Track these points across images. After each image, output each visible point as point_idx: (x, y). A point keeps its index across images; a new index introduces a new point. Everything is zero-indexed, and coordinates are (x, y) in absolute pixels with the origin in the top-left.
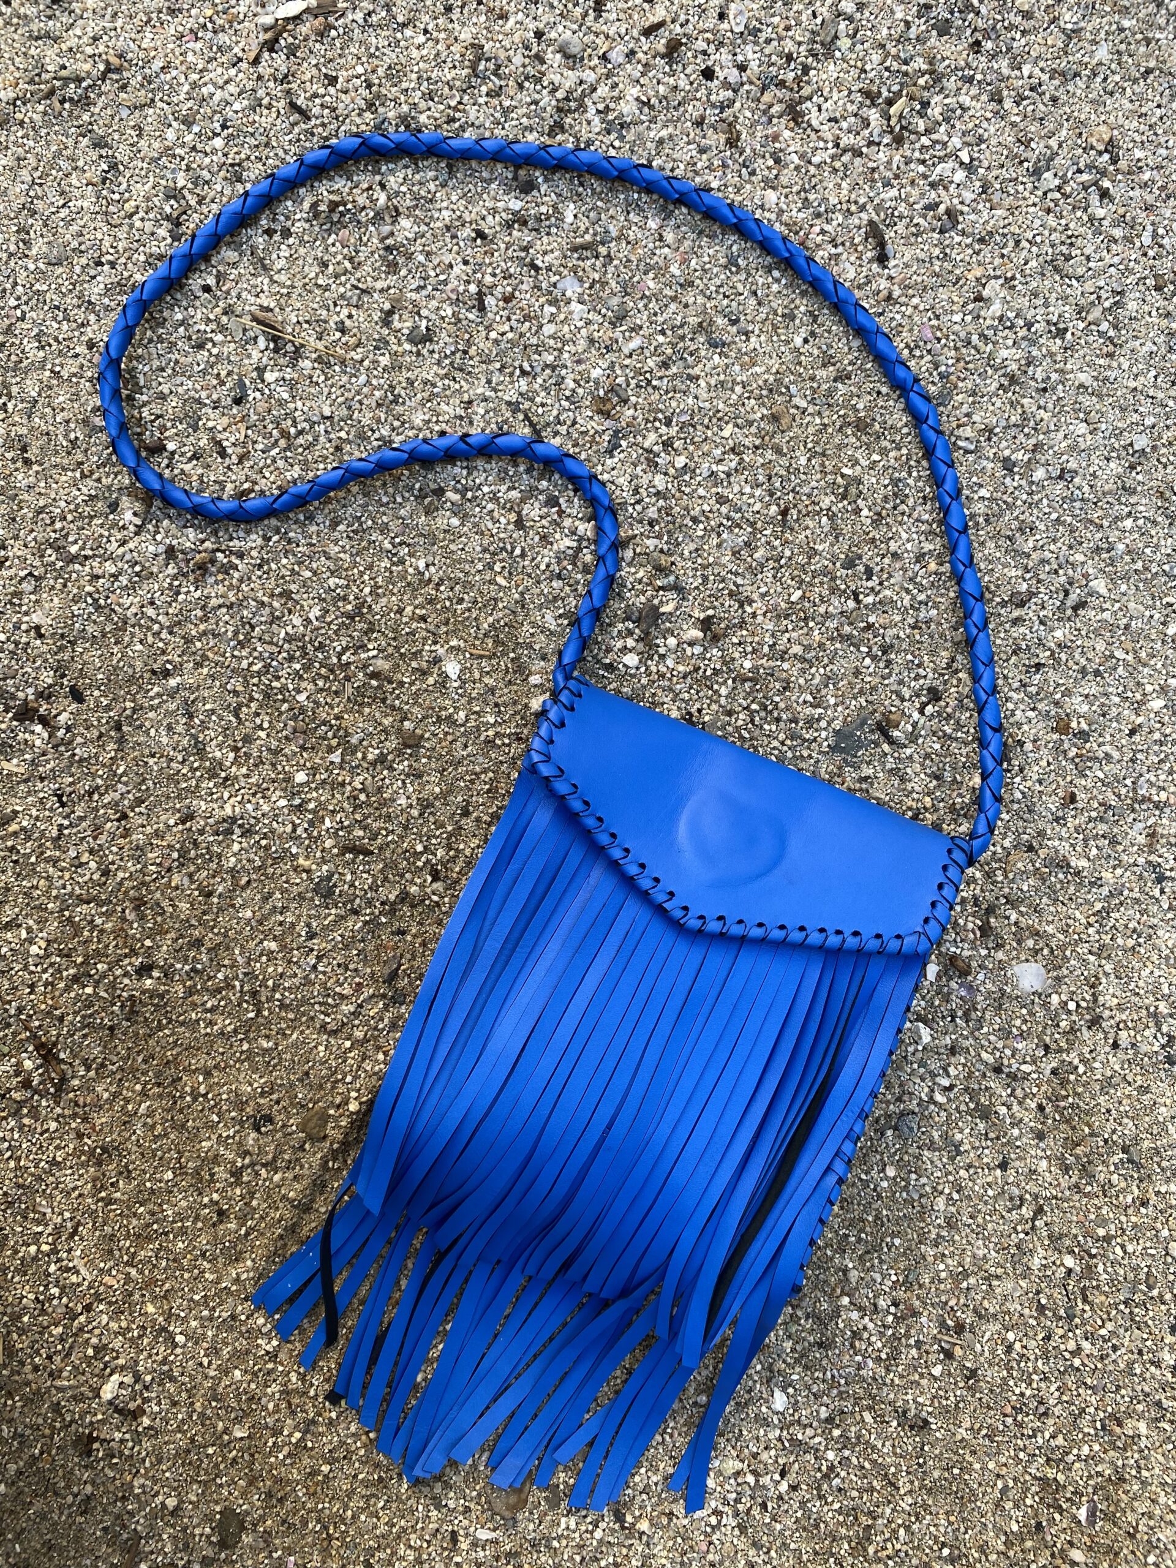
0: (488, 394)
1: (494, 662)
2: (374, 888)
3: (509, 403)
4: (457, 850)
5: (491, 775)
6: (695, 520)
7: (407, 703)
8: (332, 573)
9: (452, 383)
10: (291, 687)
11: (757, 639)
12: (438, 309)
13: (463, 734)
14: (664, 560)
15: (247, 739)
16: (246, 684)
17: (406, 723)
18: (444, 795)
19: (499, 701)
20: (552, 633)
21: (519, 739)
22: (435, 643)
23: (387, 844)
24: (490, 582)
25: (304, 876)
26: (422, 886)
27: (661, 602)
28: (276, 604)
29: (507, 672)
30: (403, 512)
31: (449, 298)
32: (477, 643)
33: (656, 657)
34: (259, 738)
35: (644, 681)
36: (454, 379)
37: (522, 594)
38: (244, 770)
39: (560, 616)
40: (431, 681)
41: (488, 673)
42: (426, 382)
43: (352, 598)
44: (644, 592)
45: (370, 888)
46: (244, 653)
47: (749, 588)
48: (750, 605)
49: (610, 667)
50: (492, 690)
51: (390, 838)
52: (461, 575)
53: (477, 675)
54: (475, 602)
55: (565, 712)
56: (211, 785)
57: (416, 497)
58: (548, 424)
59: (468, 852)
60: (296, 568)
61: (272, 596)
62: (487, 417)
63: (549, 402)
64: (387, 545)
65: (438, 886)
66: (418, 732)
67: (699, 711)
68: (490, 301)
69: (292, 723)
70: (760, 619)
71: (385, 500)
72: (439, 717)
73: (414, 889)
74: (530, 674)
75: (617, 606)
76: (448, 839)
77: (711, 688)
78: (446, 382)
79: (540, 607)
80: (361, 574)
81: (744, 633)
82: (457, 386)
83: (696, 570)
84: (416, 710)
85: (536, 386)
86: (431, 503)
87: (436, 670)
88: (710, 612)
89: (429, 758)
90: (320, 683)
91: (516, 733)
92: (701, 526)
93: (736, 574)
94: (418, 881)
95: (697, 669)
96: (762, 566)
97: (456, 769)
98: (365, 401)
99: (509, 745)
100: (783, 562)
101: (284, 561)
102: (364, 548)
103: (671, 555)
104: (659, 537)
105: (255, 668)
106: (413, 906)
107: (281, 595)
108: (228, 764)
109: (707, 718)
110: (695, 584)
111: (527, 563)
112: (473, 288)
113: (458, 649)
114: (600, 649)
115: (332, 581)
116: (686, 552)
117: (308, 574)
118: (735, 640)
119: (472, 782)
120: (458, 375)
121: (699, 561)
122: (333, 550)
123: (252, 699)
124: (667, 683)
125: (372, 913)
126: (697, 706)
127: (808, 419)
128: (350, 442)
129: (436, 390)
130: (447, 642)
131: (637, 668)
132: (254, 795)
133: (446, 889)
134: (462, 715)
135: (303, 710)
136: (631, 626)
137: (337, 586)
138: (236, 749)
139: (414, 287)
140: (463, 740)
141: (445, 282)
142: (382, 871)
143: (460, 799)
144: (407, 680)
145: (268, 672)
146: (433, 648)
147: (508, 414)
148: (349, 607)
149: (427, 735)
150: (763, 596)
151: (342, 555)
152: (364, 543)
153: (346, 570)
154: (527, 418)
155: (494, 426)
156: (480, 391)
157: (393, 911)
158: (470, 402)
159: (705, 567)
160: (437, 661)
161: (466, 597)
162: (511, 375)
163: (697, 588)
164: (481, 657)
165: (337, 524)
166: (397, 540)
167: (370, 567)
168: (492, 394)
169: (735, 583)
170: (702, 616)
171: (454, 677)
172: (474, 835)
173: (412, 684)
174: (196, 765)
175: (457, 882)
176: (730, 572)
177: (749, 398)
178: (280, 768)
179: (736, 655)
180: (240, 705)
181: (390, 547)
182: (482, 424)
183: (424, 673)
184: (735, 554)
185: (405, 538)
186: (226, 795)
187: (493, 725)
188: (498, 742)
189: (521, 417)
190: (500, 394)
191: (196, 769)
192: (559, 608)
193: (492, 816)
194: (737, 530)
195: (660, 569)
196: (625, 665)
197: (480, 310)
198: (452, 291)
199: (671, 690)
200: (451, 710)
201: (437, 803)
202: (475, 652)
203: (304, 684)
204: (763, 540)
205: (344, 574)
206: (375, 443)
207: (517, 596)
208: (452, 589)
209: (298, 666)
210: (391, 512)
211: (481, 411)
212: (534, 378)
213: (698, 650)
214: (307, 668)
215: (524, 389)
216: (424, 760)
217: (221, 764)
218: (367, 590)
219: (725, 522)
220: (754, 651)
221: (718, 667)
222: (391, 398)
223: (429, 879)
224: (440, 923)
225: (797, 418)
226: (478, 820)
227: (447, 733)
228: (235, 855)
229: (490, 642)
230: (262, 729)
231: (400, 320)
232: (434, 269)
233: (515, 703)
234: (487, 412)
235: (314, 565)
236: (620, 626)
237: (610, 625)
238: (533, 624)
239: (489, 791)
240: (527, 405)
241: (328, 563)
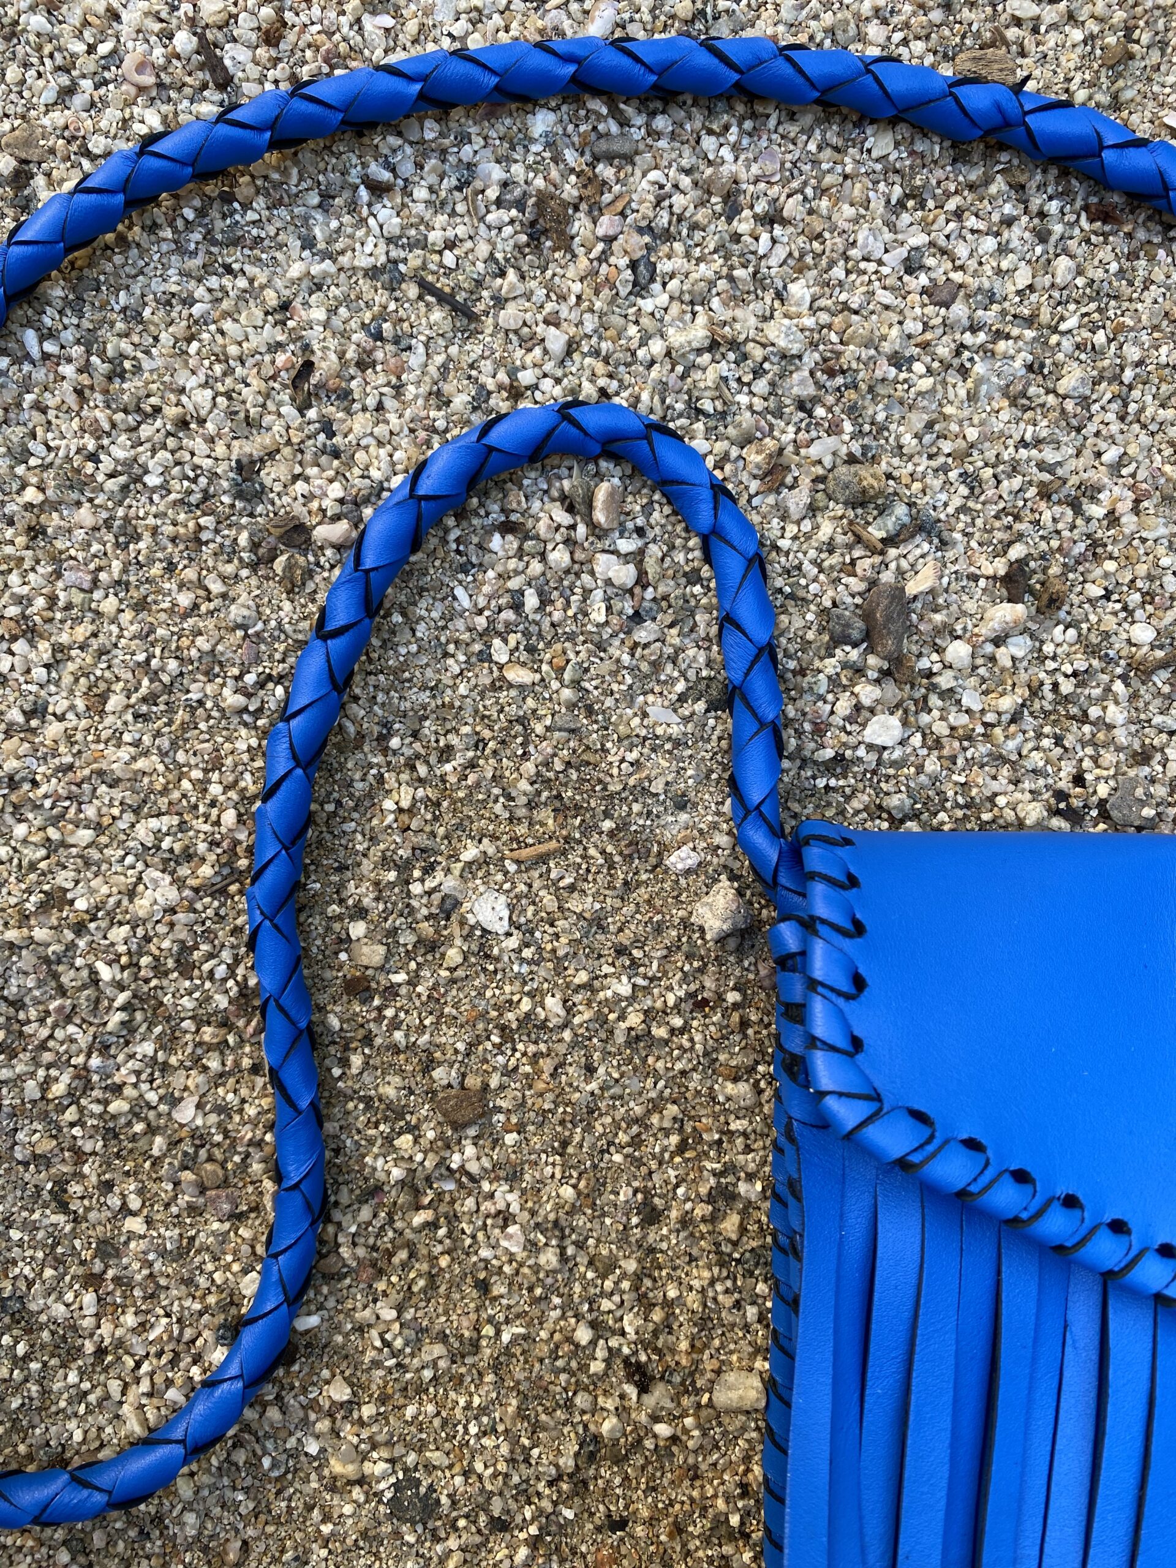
0: (316, 269)
1: (574, 858)
2: (520, 1458)
3: (372, 273)
4: (668, 1304)
5: (672, 1110)
6: (897, 360)
7: (422, 1029)
8: (136, 811)
9: (227, 281)
10: (152, 1097)
11: (1142, 569)
12: (125, 123)
13: (574, 1045)
14: (869, 477)
15: (108, 1249)
16: (55, 1131)
17: (438, 1073)
18: (588, 1199)
19: (625, 938)
20: (677, 743)
21: (701, 1005)
22: (429, 870)
23: (507, 1351)
24: (494, 687)
25: (357, 1493)
26: (622, 1411)
27: (900, 573)
28: (40, 934)
29: (611, 866)
30: (236, 612)
31: (141, 89)
32: (521, 830)
33: (934, 701)
34: (131, 1236)
35: (932, 765)
36: (228, 269)
37: (576, 684)
38: (130, 1320)
39: (682, 698)
40: (453, 955)
41: (572, 888)
42: (167, 302)
43: (202, 847)
44: (850, 568)
45: (511, 1461)
46: (20, 1068)
47: (1073, 464)
48: (1093, 499)
49: (840, 764)
50: (598, 923)
51: (506, 1337)
52: (425, 697)
53: (549, 901)
54: (479, 743)
55: (846, 944)
56: (73, 1377)
57: (254, 567)
58: (479, 283)
59: (693, 1300)
60: (53, 833)
61: (24, 919)
62: (336, 322)
63: (461, 231)
64: (232, 699)
65: (659, 1396)
66: (473, 1082)
67: (1079, 780)
68: (234, 56)
69: (187, 1176)
70: (1129, 522)
71: (185, 600)
72: (503, 1028)
73: (608, 1426)
74: (665, 849)
75: (798, 623)
76: (636, 1288)
77: (1084, 719)
78: (213, 282)
79: (629, 697)
80: (202, 786)
81: (1110, 566)
82: (242, 283)
83: (945, 469)
84: (447, 1036)
85: (419, 208)
86: (290, 567)
87: (455, 929)
88: (1017, 552)
89: (520, 1129)
90: (214, 1063)
91: (691, 995)
92: (919, 368)
93: (1038, 442)
94: (610, 1404)
95: (1035, 691)
96: (1085, 402)
97: (589, 1129)
98: (51, 401)
99: (685, 1029)
100: (1128, 375)
101: (21, 830)
102: (184, 727)
103: (875, 460)
104: (834, 429)
105: (58, 1090)
106: (619, 1460)
107: (44, 907)
108: (88, 1323)
109: (1103, 790)
110: (957, 502)
111: (557, 616)
112: (184, 41)
113: (485, 861)
114: (799, 733)
115: (144, 831)
116: (907, 439)
117: (85, 835)
118: (1095, 591)
119: (636, 1142)
120: (234, 257)
121: (947, 447)
122: (117, 759)
123: (80, 1156)
124: (983, 749)
125: (541, 1512)
126: (1068, 769)
127: (1052, 39)
128: (54, 506)
129: (197, 309)
130: (455, 857)
131: (902, 743)
132: (174, 1363)
133: (676, 1399)
134: (553, 1003)
135: (200, 1138)
136: (854, 654)
137: (158, 835)
138: (92, 1281)
139: (49, 96)
140: (578, 1055)
141: (115, 57)
142: (521, 1414)
143: (625, 1194)
144: (400, 978)
145: (88, 1086)
146: (430, 884)
147: (381, 297)
148: (206, 871)
149: (494, 1081)
150: (1116, 468)
151: (141, 764)
152: (181, 715)
153: (165, 791)
154: (426, 288)
155: (359, 336)
156: (296, 270)
157: (581, 1486)
158: (285, 306)
159: (961, 456)
160: (449, 907)
161: (453, 740)
162: (352, 207)
163: (963, 509)
164: (543, 859)
165: (104, 698)
166: (250, 679)
167: (216, 764)
168: (327, 265)
169: (1042, 466)
170: (1000, 567)
171: (501, 927)
172: (692, 1259)
173: (412, 983)
174: (21, 1349)
175: (695, 1369)
176: (1023, 443)
177: (905, 42)
178: (202, 1281)
179: (1110, 623)
180: (61, 1184)
181: (239, 700)
182: (332, 343)
183: (432, 946)
184: (1018, 399)
185: (265, 667)
186: (115, 1386)
187: (632, 999)
188: (660, 1032)
189: (412, 290)
190: (344, 260)
191: (27, 1358)
192: (672, 681)
193: (710, 1199)
194: (1002, 346)
195: (861, 500)
196: (870, 747)
197: (222, 87)
198: (140, 68)
199: (1002, 759)
200: (526, 1005)
201: (580, 1221)
202: (525, 853)
203: (178, 1080)
204: (1067, 344)
205: (163, 802)
206: (112, 485)
207: (567, 694)
208: (415, 735)
209: (147, 1048)
210: (210, 623)
211: (319, 314)
212: (407, 192)
213: (1019, 646)
214: (170, 1042)
215: (393, 224)
216: (510, 1138)
217: (75, 1328)
218: (229, 817)
219: (968, 338)
220: (1148, 597)
221: (1081, 665)
222: (103, 368)
223: (631, 1390)
224: (694, 1475)
225: (1029, 43)
226: (686, 1221)
227: (536, 1057)
228: (188, 1507)
229: (545, 815)
230: (125, 1210)
231: (50, 184)
232: (80, 36)
233: (659, 929)
234: (333, 311)
235: (90, 811)
236: (831, 666)
237: (802, 672)
238: (628, 740)
239: (682, 1148)
240: (415, 259)
241: (117, 794)
